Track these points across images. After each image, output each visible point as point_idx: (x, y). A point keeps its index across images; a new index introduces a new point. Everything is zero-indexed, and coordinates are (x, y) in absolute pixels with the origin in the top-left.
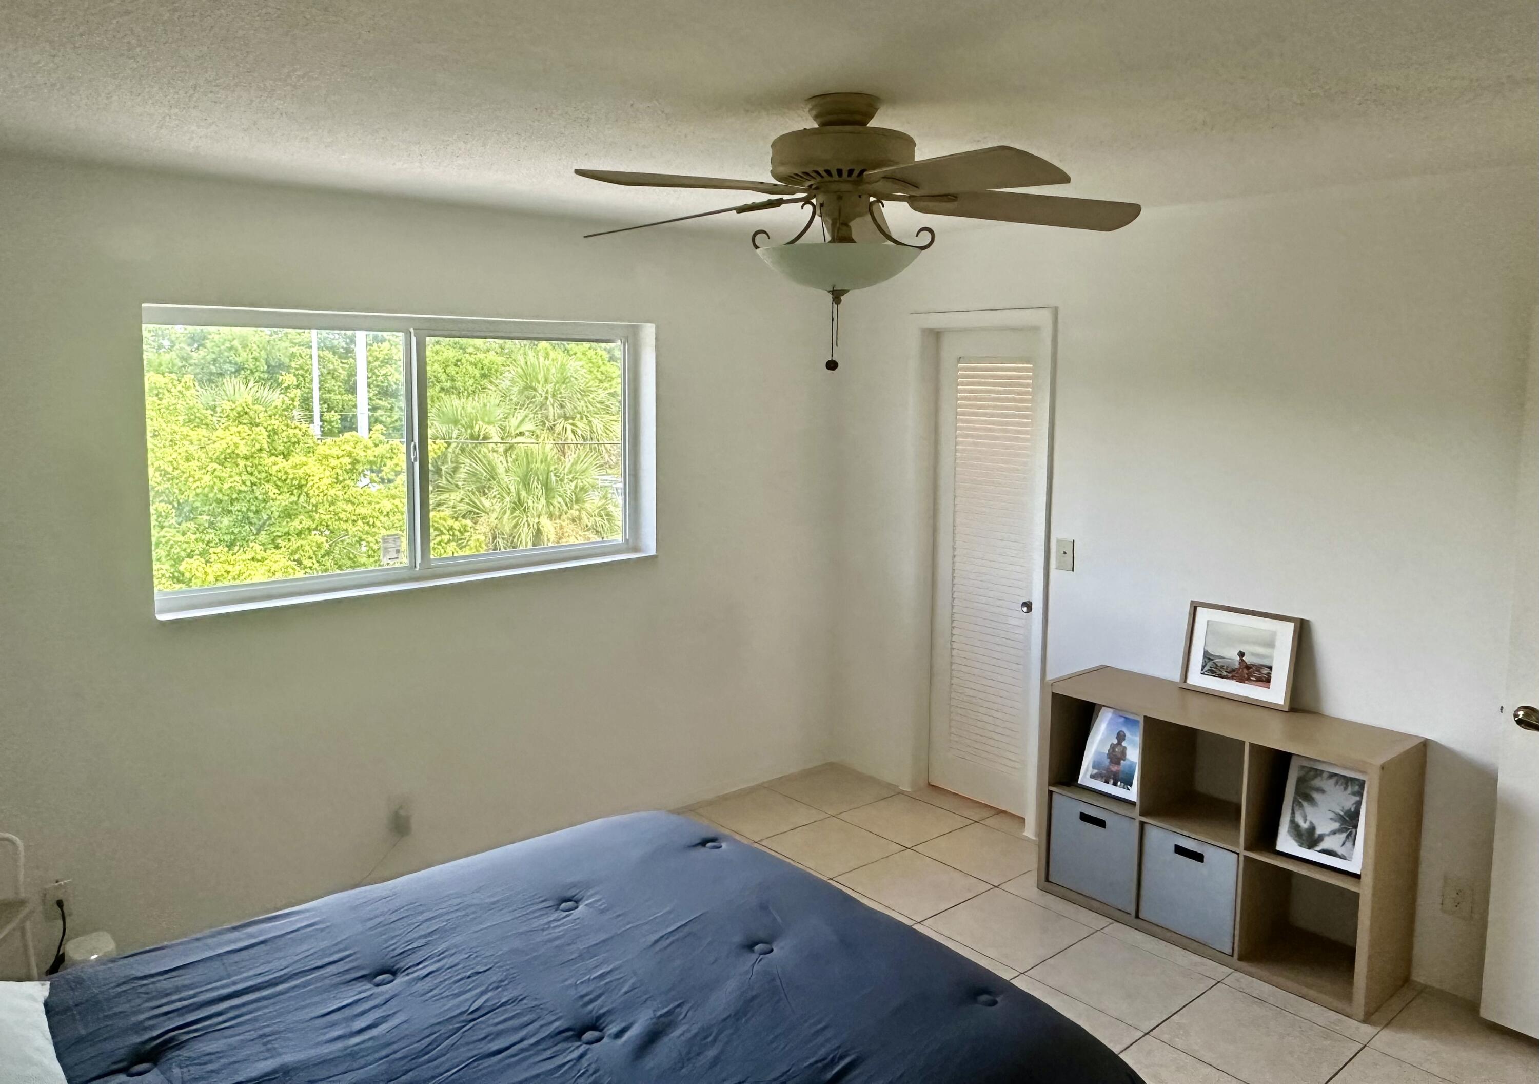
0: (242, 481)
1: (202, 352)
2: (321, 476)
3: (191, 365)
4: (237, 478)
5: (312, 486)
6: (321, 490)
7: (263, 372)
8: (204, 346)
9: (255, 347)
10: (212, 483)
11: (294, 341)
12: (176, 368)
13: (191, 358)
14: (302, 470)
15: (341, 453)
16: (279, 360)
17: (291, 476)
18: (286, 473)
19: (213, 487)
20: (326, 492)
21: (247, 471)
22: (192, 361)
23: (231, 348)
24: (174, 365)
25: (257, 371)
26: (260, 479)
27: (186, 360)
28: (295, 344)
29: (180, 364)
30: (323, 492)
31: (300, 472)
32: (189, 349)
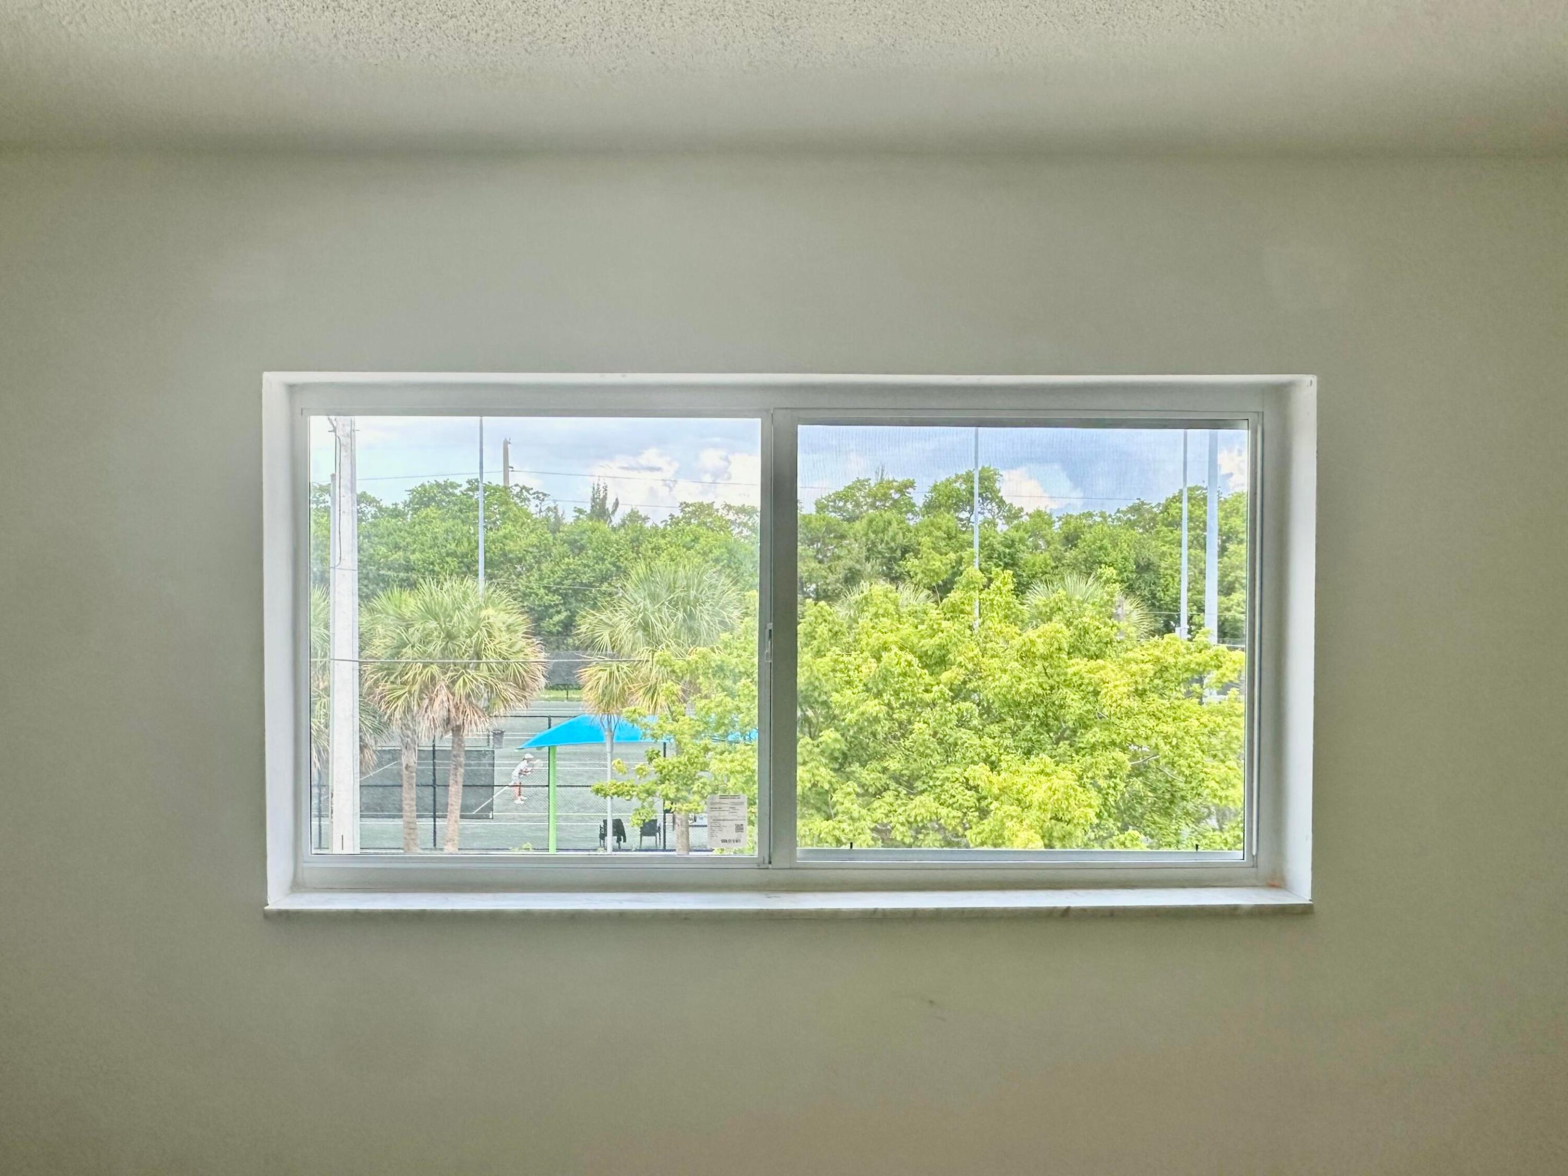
0: (1039, 683)
1: (1074, 552)
2: (1117, 683)
3: (1063, 565)
4: (1034, 680)
5: (1106, 694)
6: (1114, 699)
7: (1132, 572)
8: (1076, 546)
9: (1125, 546)
10: (1010, 683)
11: (1166, 539)
12: (1049, 568)
13: (1064, 558)
14: (1097, 676)
15: (1147, 658)
16: (1149, 559)
17: (1086, 681)
18: (1082, 678)
19: (1011, 687)
20: (1119, 702)
21: (1046, 673)
22: (1064, 561)
23: (1100, 548)
24: (1047, 565)
25: (1125, 571)
26: (1058, 682)
27: (1059, 560)
28: (1166, 542)
29: (1053, 564)
30: (1116, 701)
31: (1096, 677)
32: (1063, 549)
